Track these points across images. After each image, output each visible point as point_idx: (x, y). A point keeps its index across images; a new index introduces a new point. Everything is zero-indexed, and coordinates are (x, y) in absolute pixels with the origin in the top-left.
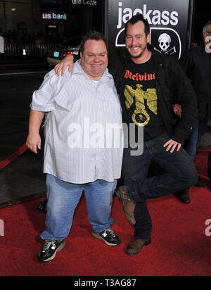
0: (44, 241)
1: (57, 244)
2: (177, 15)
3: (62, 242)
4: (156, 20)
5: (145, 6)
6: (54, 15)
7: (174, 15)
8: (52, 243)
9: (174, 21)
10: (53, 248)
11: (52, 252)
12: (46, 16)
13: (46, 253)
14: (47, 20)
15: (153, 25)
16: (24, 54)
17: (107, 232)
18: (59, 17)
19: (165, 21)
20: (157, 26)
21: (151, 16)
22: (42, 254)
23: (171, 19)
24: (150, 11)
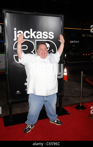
0: (27, 124)
1: (32, 126)
2: (53, 33)
3: (33, 125)
4: (39, 36)
5: (31, 30)
6: (74, 41)
7: (51, 34)
8: (30, 125)
9: (51, 37)
10: (30, 127)
11: (29, 129)
12: (72, 42)
13: (27, 129)
14: (72, 43)
15: (37, 39)
16: (65, 56)
17: (57, 120)
18: (77, 42)
19: (45, 37)
20: (40, 39)
21: (36, 34)
22: (26, 130)
23: (49, 36)
24: (35, 32)
